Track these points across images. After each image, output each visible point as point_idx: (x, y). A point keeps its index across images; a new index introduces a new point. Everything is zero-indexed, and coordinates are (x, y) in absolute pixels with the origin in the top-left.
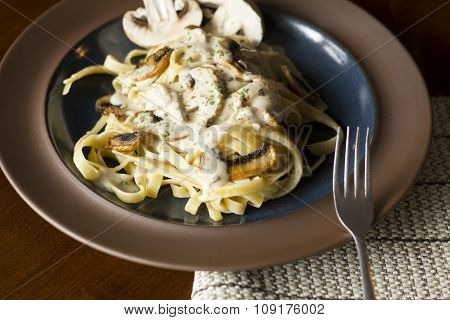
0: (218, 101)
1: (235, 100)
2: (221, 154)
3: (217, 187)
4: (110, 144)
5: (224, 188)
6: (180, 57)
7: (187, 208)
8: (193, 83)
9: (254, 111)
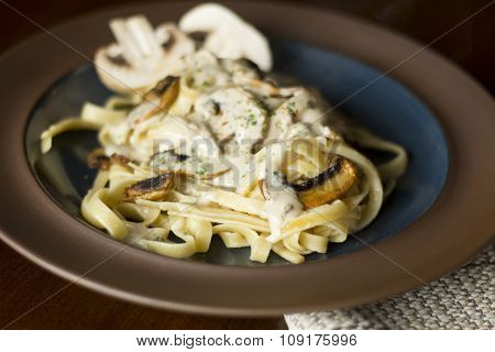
0: (261, 120)
1: (282, 117)
2: (285, 178)
3: (291, 218)
4: (127, 195)
5: (301, 217)
6: (191, 83)
7: (253, 257)
8: (217, 109)
9: (309, 126)
